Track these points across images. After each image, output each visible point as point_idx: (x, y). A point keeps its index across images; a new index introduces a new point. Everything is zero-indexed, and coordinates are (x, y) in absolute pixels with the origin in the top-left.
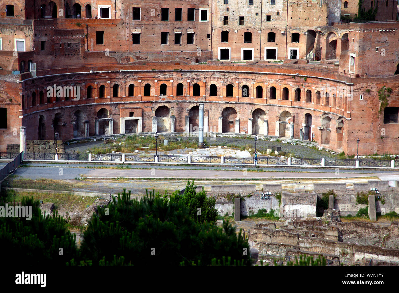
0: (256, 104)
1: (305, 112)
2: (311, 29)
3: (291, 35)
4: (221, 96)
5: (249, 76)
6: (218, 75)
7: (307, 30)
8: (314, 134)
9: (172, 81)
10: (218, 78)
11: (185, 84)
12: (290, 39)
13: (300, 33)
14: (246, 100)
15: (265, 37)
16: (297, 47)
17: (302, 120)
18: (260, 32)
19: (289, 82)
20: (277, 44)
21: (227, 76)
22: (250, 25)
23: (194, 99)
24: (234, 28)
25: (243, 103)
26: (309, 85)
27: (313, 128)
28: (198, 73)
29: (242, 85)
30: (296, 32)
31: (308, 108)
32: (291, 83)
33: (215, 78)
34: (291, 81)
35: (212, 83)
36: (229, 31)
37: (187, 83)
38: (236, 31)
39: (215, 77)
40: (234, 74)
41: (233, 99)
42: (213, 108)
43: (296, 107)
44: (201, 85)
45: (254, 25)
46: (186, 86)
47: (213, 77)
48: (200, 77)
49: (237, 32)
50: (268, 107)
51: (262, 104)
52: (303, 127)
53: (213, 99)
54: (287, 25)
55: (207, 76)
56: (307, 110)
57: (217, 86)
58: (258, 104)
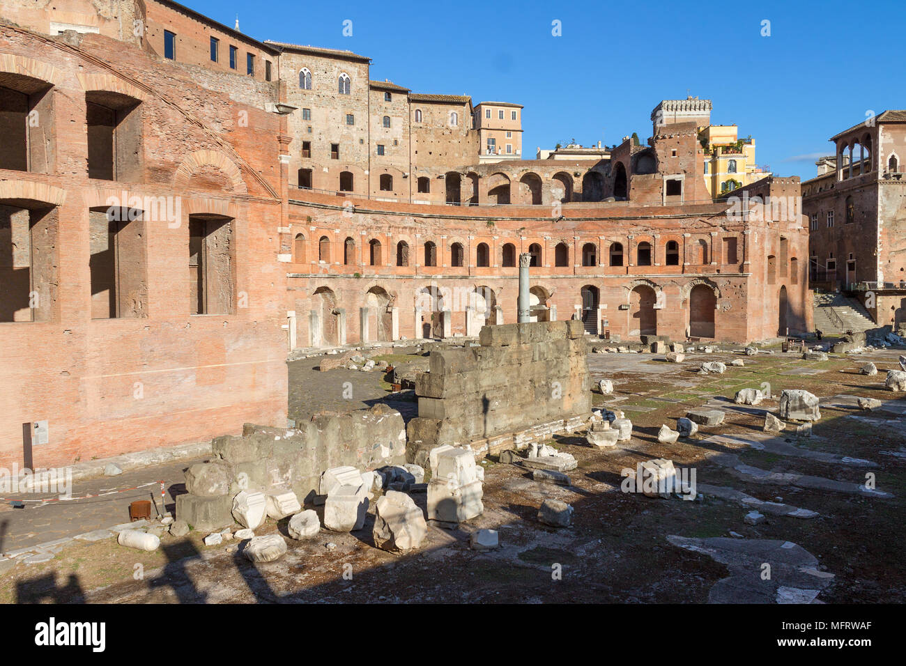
0: (479, 277)
1: (582, 283)
2: (453, 170)
3: (417, 180)
4: (418, 265)
5: (462, 224)
6: (409, 221)
7: (446, 172)
8: (606, 321)
9: (337, 231)
10: (411, 228)
11: (357, 238)
12: (415, 186)
13: (430, 177)
14: (459, 271)
15: (376, 183)
16: (427, 200)
17: (575, 299)
18: (367, 172)
19: (542, 233)
20: (395, 194)
21: (424, 223)
22: (350, 160)
23: (372, 271)
24: (323, 165)
25: (455, 277)
26: (592, 233)
27: (603, 310)
28: (377, 217)
29: (451, 243)
30: (424, 176)
31: (590, 276)
32: (548, 233)
33: (405, 228)
34: (548, 231)
35: (402, 237)
36: (313, 168)
37: (362, 236)
38: (325, 170)
39: (406, 225)
40: (437, 220)
41: (438, 269)
42: (403, 289)
43: (561, 276)
44: (382, 241)
45: (357, 160)
46: (360, 244)
47: (402, 226)
48: (381, 225)
49: (327, 171)
50: (501, 281)
51: (490, 277)
52: (578, 312)
53: (403, 270)
54: (410, 164)
55: (392, 224)
56: (585, 280)
57: (410, 244)
58: (482, 277)
